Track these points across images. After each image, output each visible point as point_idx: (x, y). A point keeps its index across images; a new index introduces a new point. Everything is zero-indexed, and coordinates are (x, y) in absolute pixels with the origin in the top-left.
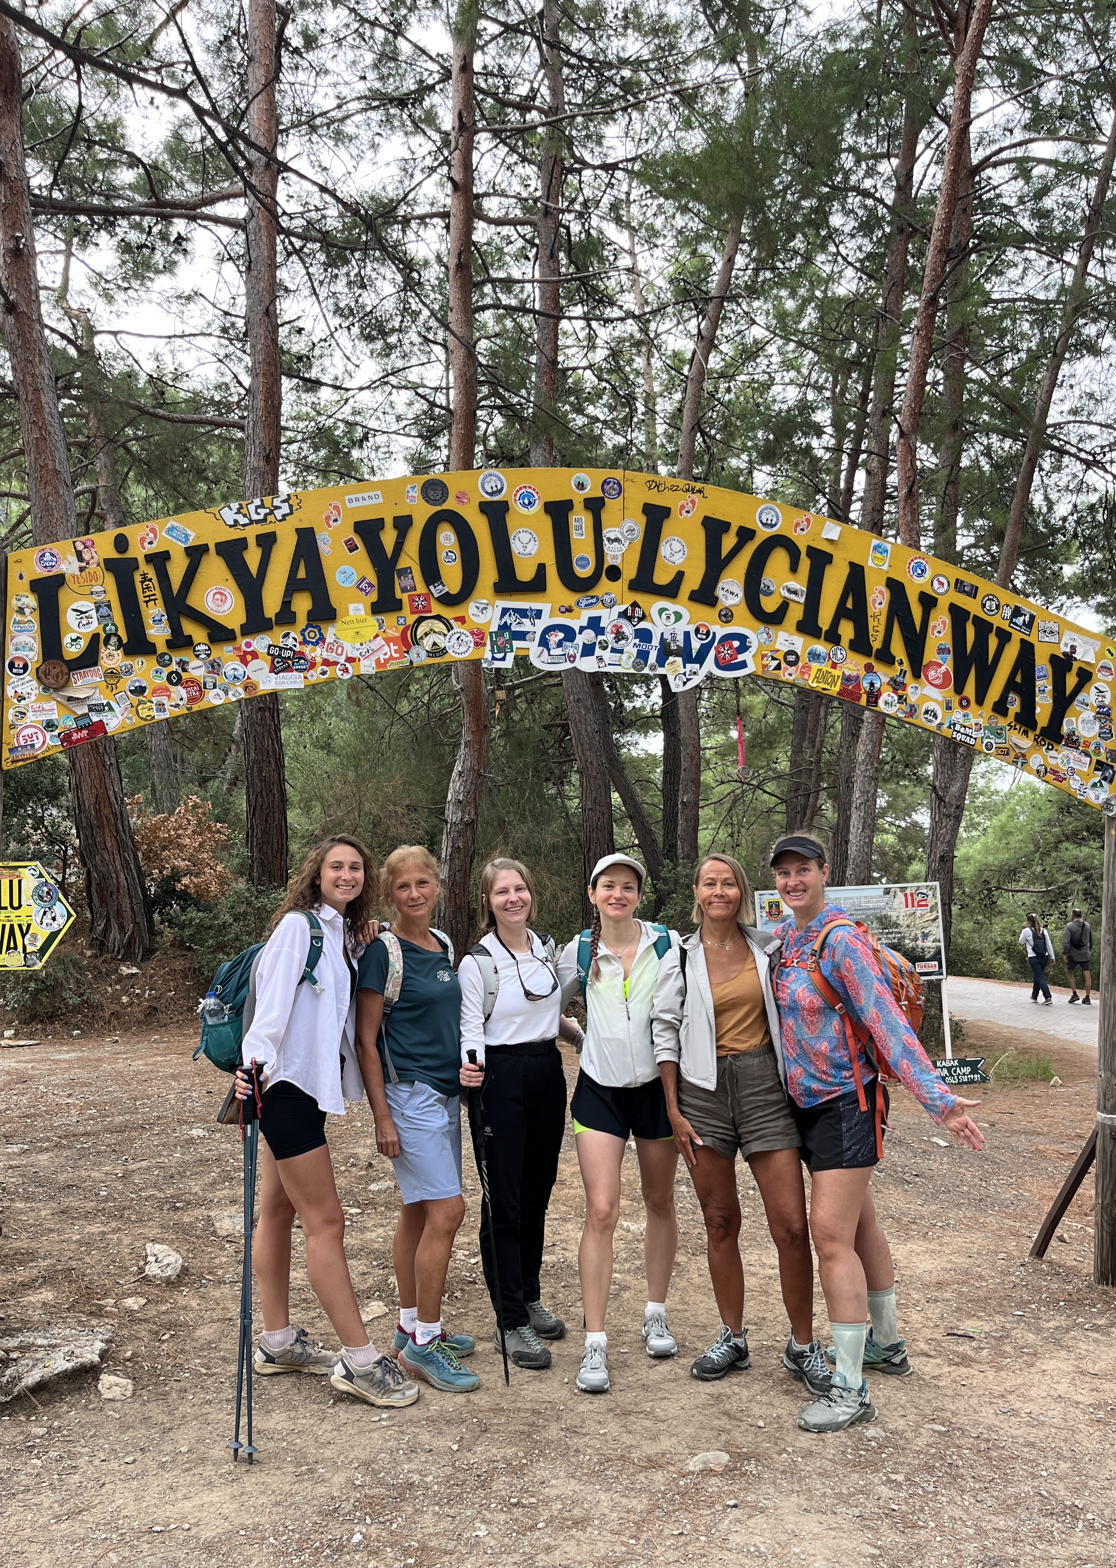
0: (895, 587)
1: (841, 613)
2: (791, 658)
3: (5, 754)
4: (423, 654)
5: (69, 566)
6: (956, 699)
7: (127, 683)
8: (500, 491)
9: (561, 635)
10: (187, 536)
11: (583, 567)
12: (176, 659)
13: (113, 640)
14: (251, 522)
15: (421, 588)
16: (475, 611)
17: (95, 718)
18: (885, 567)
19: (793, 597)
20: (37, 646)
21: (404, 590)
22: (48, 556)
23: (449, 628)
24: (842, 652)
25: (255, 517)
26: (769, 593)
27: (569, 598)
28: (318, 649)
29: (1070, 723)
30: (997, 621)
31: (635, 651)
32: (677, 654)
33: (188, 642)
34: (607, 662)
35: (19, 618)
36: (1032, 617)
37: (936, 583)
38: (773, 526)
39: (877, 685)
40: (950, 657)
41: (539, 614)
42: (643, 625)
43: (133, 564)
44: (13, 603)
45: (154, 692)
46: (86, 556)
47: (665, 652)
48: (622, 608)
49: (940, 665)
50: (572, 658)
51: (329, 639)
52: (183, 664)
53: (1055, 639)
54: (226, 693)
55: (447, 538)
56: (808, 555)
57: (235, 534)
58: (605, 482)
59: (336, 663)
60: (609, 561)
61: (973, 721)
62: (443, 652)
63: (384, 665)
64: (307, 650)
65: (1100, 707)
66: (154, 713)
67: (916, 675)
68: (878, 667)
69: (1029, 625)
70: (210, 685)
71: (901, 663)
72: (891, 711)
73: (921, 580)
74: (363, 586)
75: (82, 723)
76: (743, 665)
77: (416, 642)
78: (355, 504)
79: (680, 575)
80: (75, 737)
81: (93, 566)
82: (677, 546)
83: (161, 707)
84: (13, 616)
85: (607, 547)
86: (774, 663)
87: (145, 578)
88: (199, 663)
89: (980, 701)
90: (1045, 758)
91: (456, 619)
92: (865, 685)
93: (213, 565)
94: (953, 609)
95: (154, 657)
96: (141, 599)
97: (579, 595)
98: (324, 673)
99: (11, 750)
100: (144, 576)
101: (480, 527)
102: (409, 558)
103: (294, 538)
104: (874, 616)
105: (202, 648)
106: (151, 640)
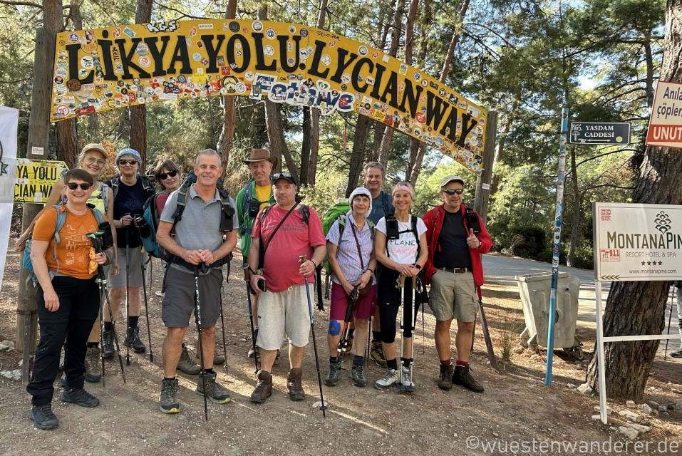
0: (408, 82)
1: (387, 90)
2: (367, 106)
3: (52, 116)
4: (226, 91)
5: (83, 41)
6: (427, 127)
7: (105, 91)
9: (281, 89)
10: (133, 34)
11: (291, 63)
12: (125, 84)
13: (100, 73)
14: (160, 31)
15: (227, 64)
16: (248, 76)
17: (90, 104)
18: (405, 74)
19: (369, 83)
20: (67, 73)
21: (220, 65)
22: (74, 36)
23: (237, 82)
24: (386, 106)
25: (161, 29)
26: (361, 80)
27: (284, 74)
28: (184, 85)
29: (468, 140)
30: (444, 99)
31: (309, 98)
32: (324, 100)
33: (131, 77)
34: (298, 101)
35: (60, 60)
36: (457, 99)
37: (423, 83)
38: (364, 54)
39: (398, 120)
40: (426, 111)
41: (272, 80)
42: (312, 88)
43: (110, 43)
44: (58, 54)
45: (116, 96)
46: (90, 38)
47: (320, 99)
48: (305, 81)
49: (422, 114)
50: (284, 98)
51: (189, 81)
52: (128, 86)
53: (465, 108)
54: (145, 99)
55: (239, 46)
56: (376, 67)
57: (153, 35)
58: (301, 30)
59: (191, 91)
61: (432, 136)
62: (234, 91)
63: (210, 94)
64: (179, 85)
65: (479, 135)
66: (115, 105)
67: (413, 117)
68: (399, 112)
69: (456, 102)
70: (139, 95)
71: (408, 112)
72: (403, 130)
73: (418, 81)
74: (204, 61)
75: (85, 106)
76: (349, 107)
77: (224, 86)
78: (202, 28)
79: (328, 70)
80: (82, 111)
81: (93, 42)
82: (327, 58)
83: (118, 103)
84: (58, 60)
85: (301, 56)
86: (361, 108)
87: (114, 49)
88: (135, 86)
89: (436, 129)
90: (457, 152)
91: (240, 78)
92: (394, 119)
93: (143, 46)
94: (429, 93)
95: (116, 82)
96: (112, 58)
97: (289, 74)
98: (186, 95)
99: (54, 115)
100: (114, 48)
101: (252, 42)
102: (223, 52)
103: (177, 39)
104: (399, 93)
105: (137, 80)
106: (115, 75)
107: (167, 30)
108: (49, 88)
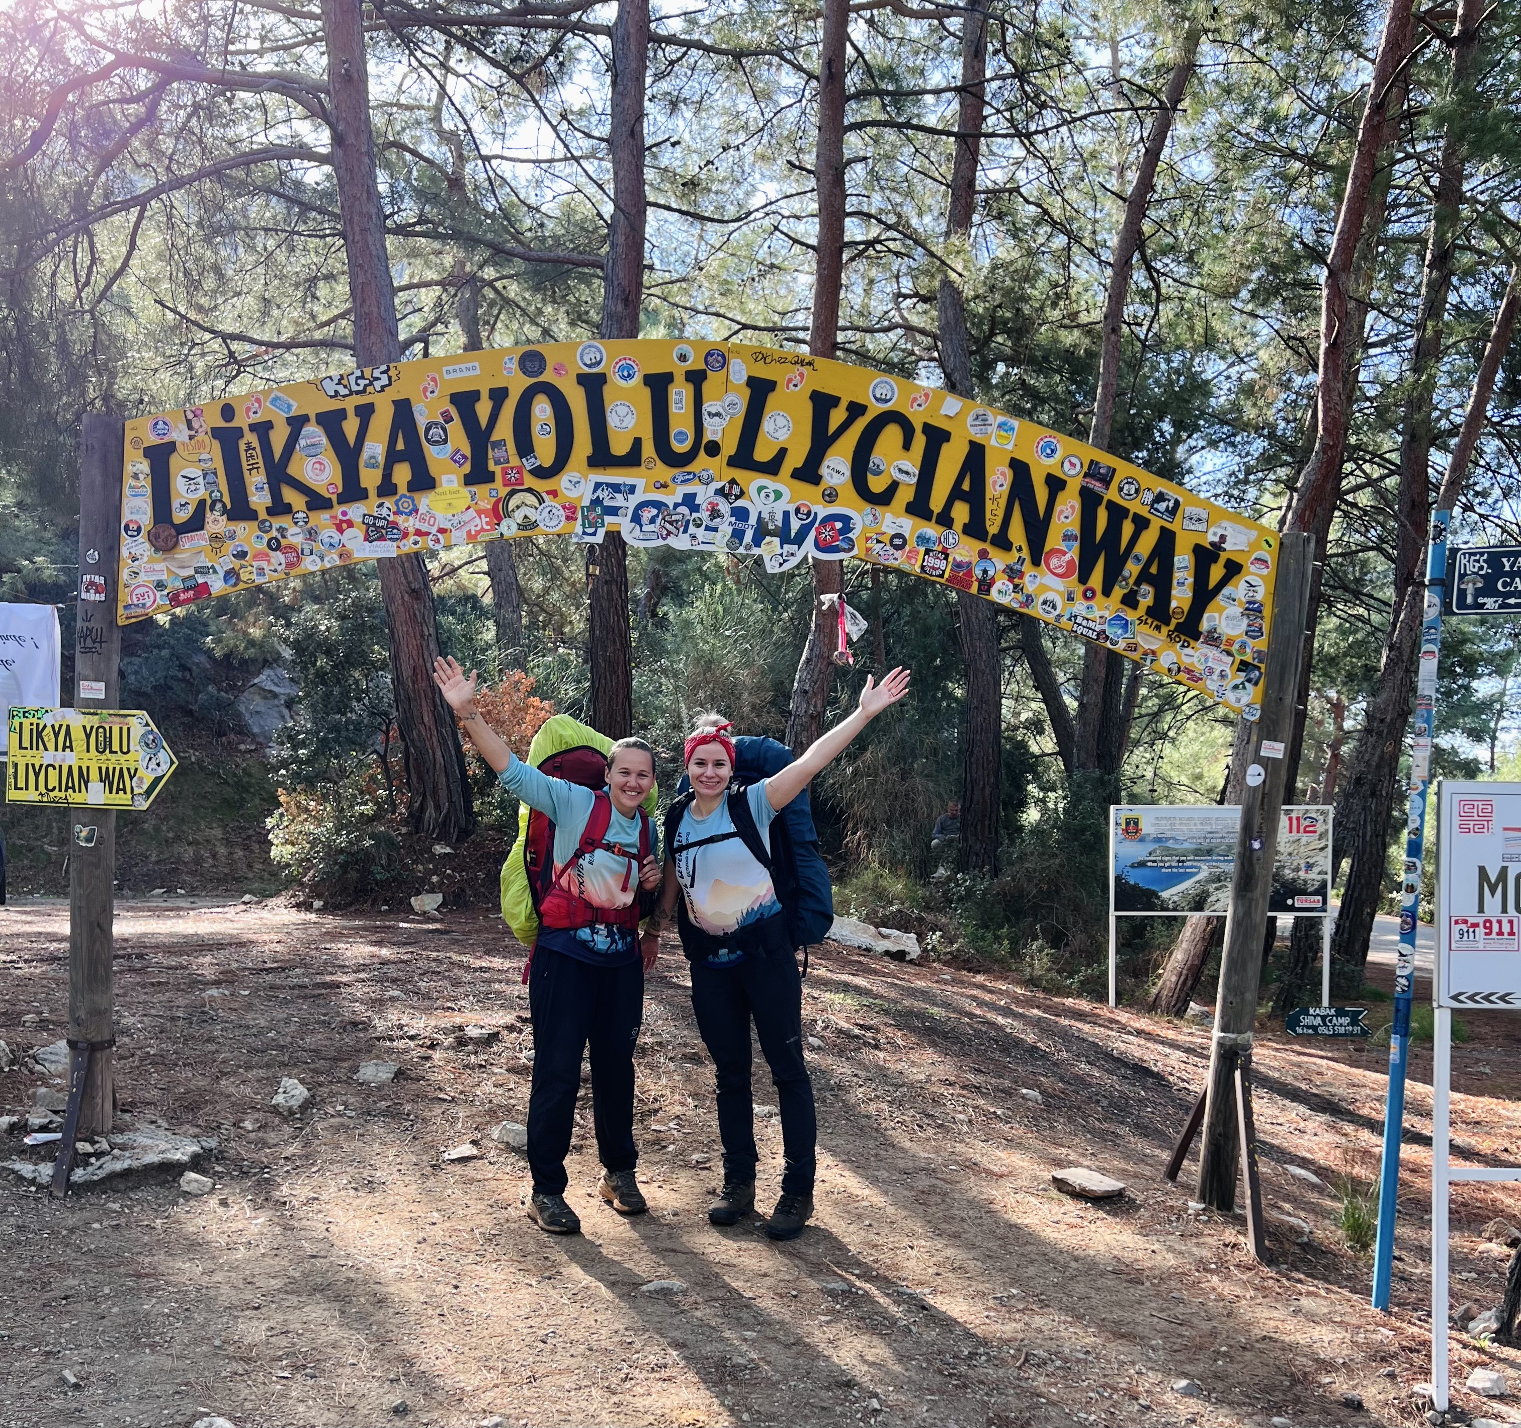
1: (956, 494)
2: (898, 542)
3: (120, 613)
4: (514, 527)
5: (181, 435)
6: (1079, 589)
7: (230, 547)
8: (599, 363)
10: (289, 406)
11: (681, 442)
12: (275, 525)
13: (219, 506)
14: (351, 393)
15: (515, 461)
16: (569, 485)
18: (1008, 446)
19: (903, 477)
20: (149, 510)
21: (497, 463)
22: (161, 425)
23: (541, 501)
24: (954, 536)
25: (355, 388)
26: (878, 473)
27: (664, 472)
28: (411, 520)
29: (1212, 618)
30: (1135, 507)
31: (730, 530)
32: (774, 533)
33: (287, 509)
34: (701, 539)
35: (133, 483)
36: (1177, 503)
37: (1066, 464)
38: (887, 401)
39: (991, 573)
40: (1076, 545)
41: (632, 489)
42: (739, 503)
43: (239, 432)
44: (129, 469)
45: (255, 557)
46: (196, 425)
47: (762, 532)
48: (719, 485)
49: (1064, 553)
50: (664, 535)
51: (423, 509)
52: (282, 530)
53: (1200, 527)
54: (322, 559)
55: (544, 411)
56: (924, 432)
57: (335, 405)
59: (428, 534)
60: (708, 436)
61: (1098, 614)
62: (535, 525)
63: (475, 536)
64: (400, 520)
65: (1249, 602)
67: (1036, 562)
68: (994, 553)
69: (1172, 512)
70: (307, 552)
71: (1020, 549)
72: (1004, 600)
74: (457, 457)
75: (189, 584)
77: (508, 515)
78: (453, 376)
79: (783, 452)
80: (182, 597)
81: (201, 436)
82: (779, 423)
83: (261, 572)
84: (128, 482)
85: (707, 421)
86: (880, 546)
87: (249, 447)
88: (296, 530)
89: (1107, 592)
90: (1179, 655)
91: (548, 493)
92: (978, 572)
93: (313, 433)
94: (1085, 492)
95: (256, 523)
96: (245, 467)
97: (675, 471)
98: (416, 543)
99: (125, 607)
100: (248, 444)
101: (577, 401)
102: (504, 430)
103: (391, 409)
104: (993, 499)
105: (301, 515)
106: (253, 507)
107: (370, 389)
108: (112, 549)
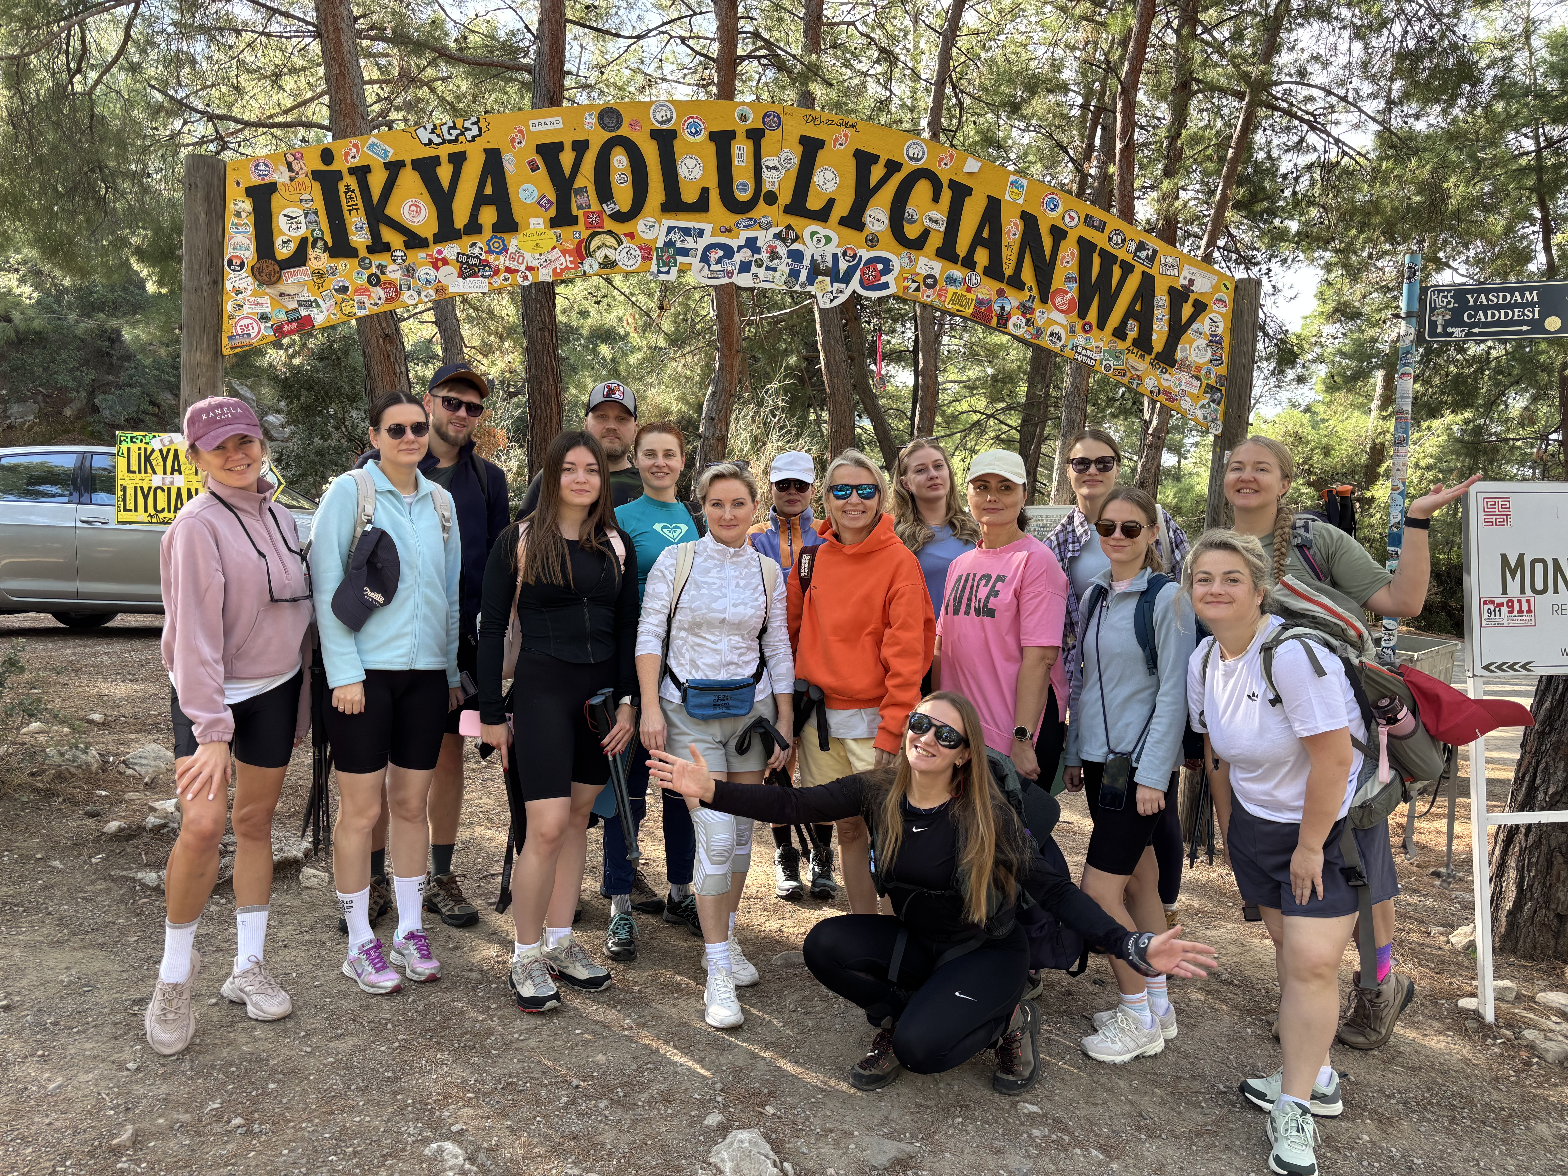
0: (1029, 220)
1: (977, 241)
2: (930, 281)
3: (225, 341)
4: (596, 266)
5: (281, 176)
6: (1079, 324)
7: (333, 282)
8: (669, 120)
9: (721, 253)
10: (386, 152)
11: (743, 191)
12: (375, 263)
13: (320, 244)
14: (444, 142)
15: (595, 206)
16: (644, 229)
17: (304, 312)
18: (1021, 201)
19: (933, 226)
20: (252, 246)
21: (580, 208)
22: (264, 167)
23: (620, 243)
24: (976, 278)
25: (447, 137)
26: (912, 222)
27: (731, 219)
28: (502, 259)
29: (1185, 349)
30: (1122, 254)
31: (787, 270)
32: (825, 273)
33: (386, 248)
34: (762, 278)
35: (236, 221)
36: (1155, 252)
37: (1067, 218)
38: (918, 160)
39: (1008, 309)
40: (1075, 286)
41: (701, 233)
42: (796, 246)
43: (338, 175)
44: (231, 207)
45: (356, 291)
46: (296, 167)
47: (815, 271)
48: (776, 230)
49: (1066, 293)
50: (730, 274)
51: (512, 249)
52: (381, 267)
53: (1174, 272)
54: (419, 294)
55: (621, 162)
56: (949, 187)
57: (429, 152)
58: (766, 115)
59: (517, 271)
60: (767, 187)
61: (1094, 344)
62: (614, 264)
63: (560, 274)
64: (492, 258)
65: (1212, 336)
66: (355, 310)
67: (1044, 300)
68: (1010, 292)
69: (1152, 259)
70: (405, 287)
71: (1031, 289)
72: (1019, 332)
73: (1054, 214)
74: (543, 202)
75: (292, 316)
76: (886, 286)
77: (590, 254)
78: (538, 128)
79: (831, 202)
80: (286, 328)
81: (302, 177)
82: (829, 175)
83: (362, 305)
84: (230, 219)
85: (765, 173)
86: (915, 285)
87: (348, 189)
88: (395, 267)
89: (1101, 326)
90: (1159, 381)
91: (626, 235)
92: (997, 308)
93: (409, 179)
94: (1082, 242)
95: (356, 260)
96: (345, 208)
97: (738, 217)
98: (506, 279)
99: (230, 338)
100: (348, 187)
101: (650, 152)
102: (585, 179)
103: (482, 157)
104: (1008, 246)
105: (399, 253)
106: (353, 245)
107: (461, 139)
108: (215, 282)
